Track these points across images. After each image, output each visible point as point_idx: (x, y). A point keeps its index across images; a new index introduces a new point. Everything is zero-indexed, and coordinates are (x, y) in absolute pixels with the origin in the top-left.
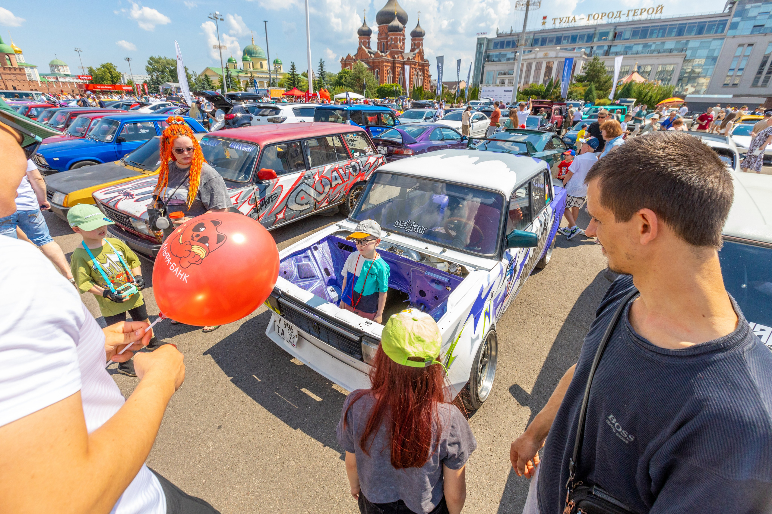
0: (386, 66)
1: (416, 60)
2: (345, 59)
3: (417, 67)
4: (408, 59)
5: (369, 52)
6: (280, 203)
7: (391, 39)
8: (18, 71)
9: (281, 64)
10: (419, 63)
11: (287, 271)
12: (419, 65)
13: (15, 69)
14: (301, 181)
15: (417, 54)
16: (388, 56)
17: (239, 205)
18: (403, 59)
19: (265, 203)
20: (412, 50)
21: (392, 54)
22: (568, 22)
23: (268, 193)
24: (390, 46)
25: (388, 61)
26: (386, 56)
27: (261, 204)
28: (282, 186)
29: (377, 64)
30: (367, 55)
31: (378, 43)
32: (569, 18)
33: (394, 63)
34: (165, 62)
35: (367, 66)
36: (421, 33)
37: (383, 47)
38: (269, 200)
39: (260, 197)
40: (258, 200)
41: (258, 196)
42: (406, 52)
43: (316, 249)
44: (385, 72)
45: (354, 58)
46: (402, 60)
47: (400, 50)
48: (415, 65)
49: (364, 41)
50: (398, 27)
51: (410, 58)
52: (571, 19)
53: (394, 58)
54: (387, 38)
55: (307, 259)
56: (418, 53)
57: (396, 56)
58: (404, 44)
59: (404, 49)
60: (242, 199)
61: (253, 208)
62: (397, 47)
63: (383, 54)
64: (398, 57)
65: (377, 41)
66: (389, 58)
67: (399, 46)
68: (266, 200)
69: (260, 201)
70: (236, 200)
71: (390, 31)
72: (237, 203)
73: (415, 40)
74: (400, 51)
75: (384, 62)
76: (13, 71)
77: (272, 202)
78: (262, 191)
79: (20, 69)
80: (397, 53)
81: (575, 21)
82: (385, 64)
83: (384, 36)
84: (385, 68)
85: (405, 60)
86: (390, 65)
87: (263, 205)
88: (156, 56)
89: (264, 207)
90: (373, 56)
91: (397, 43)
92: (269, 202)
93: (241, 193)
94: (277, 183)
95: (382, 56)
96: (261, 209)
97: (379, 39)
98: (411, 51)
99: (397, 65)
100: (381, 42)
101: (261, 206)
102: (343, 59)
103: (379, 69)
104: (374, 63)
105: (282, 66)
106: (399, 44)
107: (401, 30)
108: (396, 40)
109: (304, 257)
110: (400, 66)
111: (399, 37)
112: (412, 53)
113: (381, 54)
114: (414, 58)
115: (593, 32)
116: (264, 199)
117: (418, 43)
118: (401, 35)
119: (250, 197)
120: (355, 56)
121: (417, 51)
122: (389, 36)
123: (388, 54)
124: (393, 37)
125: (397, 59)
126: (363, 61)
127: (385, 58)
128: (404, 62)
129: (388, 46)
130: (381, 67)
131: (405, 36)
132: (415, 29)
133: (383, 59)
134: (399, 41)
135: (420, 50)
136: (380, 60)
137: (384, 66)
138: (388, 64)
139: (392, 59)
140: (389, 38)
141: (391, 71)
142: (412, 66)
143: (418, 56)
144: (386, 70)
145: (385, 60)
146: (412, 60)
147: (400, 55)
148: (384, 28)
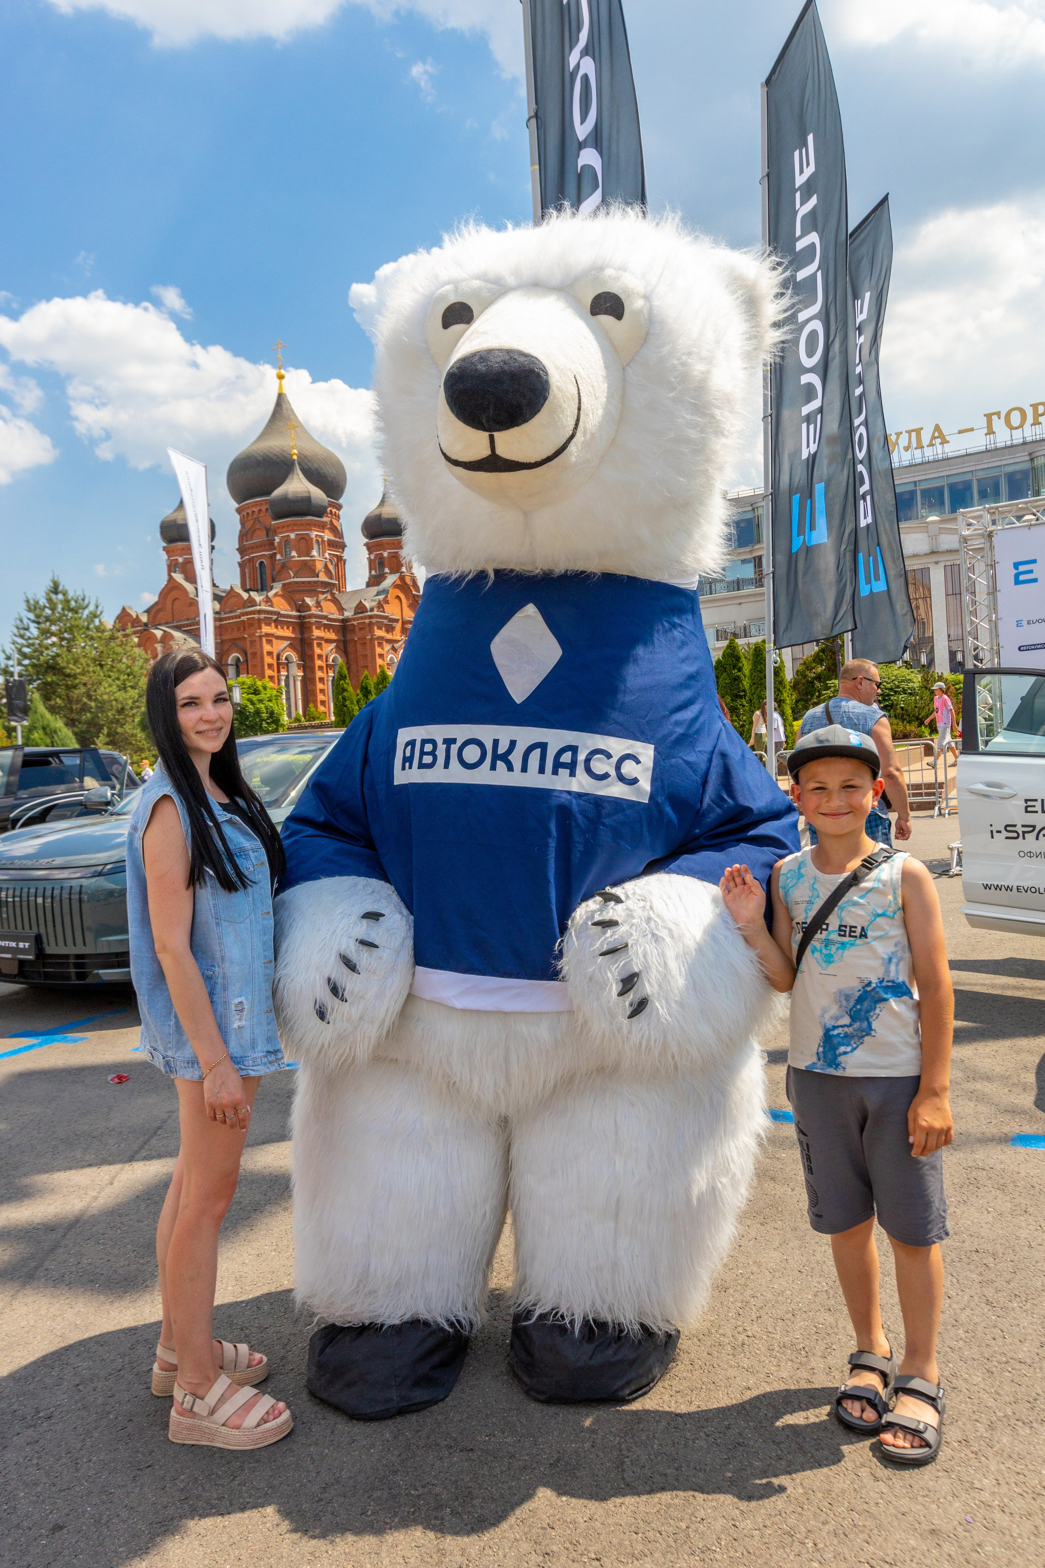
0: (270, 637)
1: (393, 610)
4: (360, 608)
7: (286, 541)
10: (404, 622)
15: (394, 593)
16: (277, 600)
18: (341, 609)
20: (374, 581)
21: (291, 593)
22: (920, 446)
24: (284, 565)
25: (280, 621)
26: (268, 600)
29: (236, 635)
30: (193, 604)
31: (241, 565)
32: (918, 431)
33: (302, 626)
36: (396, 522)
37: (256, 576)
42: (348, 585)
44: (268, 660)
45: (144, 618)
46: (337, 616)
47: (323, 578)
48: (390, 629)
49: (185, 562)
50: (308, 499)
51: (368, 605)
52: (926, 438)
53: (302, 607)
54: (271, 544)
56: (395, 586)
57: (309, 601)
58: (340, 561)
59: (341, 577)
62: (308, 568)
63: (253, 594)
64: (318, 604)
65: (237, 558)
66: (282, 607)
67: (319, 566)
71: (278, 516)
73: (381, 547)
74: (325, 584)
75: (260, 623)
80: (312, 589)
81: (944, 442)
82: (266, 629)
83: (260, 535)
84: (267, 648)
85: (348, 614)
86: (288, 633)
91: (308, 554)
95: (251, 602)
97: (242, 550)
98: (369, 585)
99: (317, 633)
100: (249, 560)
103: (245, 653)
104: (220, 630)
106: (319, 557)
107: (320, 511)
108: (305, 545)
110: (333, 636)
111: (314, 534)
112: (375, 590)
113: (245, 596)
114: (380, 606)
115: (1027, 466)
118: (322, 527)
120: (149, 612)
121: (391, 579)
122: (275, 533)
123: (276, 595)
124: (292, 536)
125: (314, 611)
126: (178, 628)
127: (263, 607)
128: (343, 621)
129: (278, 567)
130: (253, 642)
131: (341, 536)
132: (377, 512)
133: (254, 612)
134: (315, 546)
135: (402, 578)
136: (244, 618)
137: (261, 637)
138: (280, 632)
139: (294, 613)
140: (277, 539)
141: (294, 657)
142: (379, 633)
143: (398, 597)
144: (270, 654)
145: (262, 616)
146: (375, 612)
147: (326, 599)
148: (256, 510)
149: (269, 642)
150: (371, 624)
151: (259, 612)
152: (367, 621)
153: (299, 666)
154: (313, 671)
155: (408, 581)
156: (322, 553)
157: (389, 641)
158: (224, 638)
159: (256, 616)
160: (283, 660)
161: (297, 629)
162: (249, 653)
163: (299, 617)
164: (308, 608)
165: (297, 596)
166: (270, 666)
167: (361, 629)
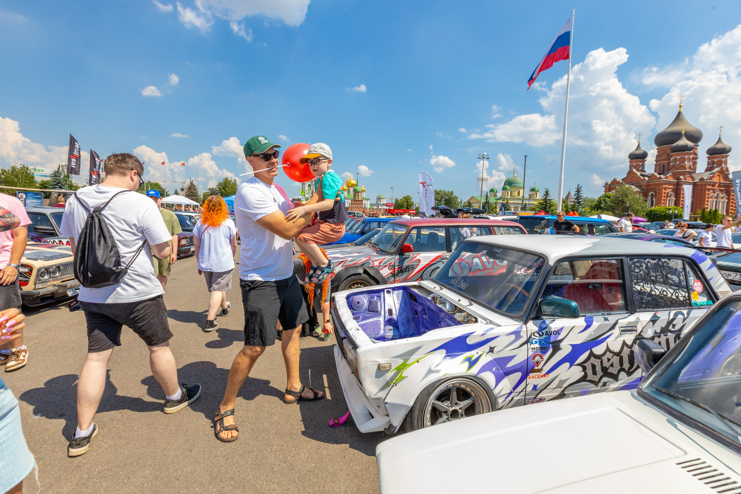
0: (665, 189)
1: (716, 180)
2: (609, 182)
3: (716, 188)
4: (702, 179)
5: (642, 175)
6: (415, 274)
7: (676, 159)
8: (360, 202)
9: (538, 191)
10: (720, 183)
11: (360, 303)
12: (720, 186)
13: (359, 201)
14: (439, 260)
15: (717, 174)
16: (669, 177)
17: (381, 268)
18: (693, 179)
19: (402, 271)
20: (709, 169)
23: (406, 263)
24: (673, 166)
25: (669, 183)
26: (667, 178)
27: (398, 271)
28: (419, 261)
29: (653, 187)
30: (639, 178)
31: (656, 165)
34: (443, 193)
35: (637, 189)
36: (725, 149)
37: (661, 169)
38: (406, 269)
39: (399, 265)
40: (396, 267)
41: (397, 264)
42: (698, 171)
43: (389, 292)
44: (664, 195)
45: (621, 182)
46: (691, 181)
47: (688, 170)
48: (713, 185)
49: (636, 165)
50: (686, 146)
51: (705, 178)
53: (678, 179)
54: (669, 159)
55: (379, 298)
56: (718, 172)
57: (682, 177)
58: (695, 163)
59: (695, 169)
60: (384, 264)
61: (391, 273)
62: (684, 167)
63: (662, 176)
64: (685, 178)
65: (655, 163)
66: (671, 180)
67: (687, 166)
68: (403, 269)
69: (399, 268)
70: (380, 263)
71: (674, 151)
72: (380, 266)
73: (715, 158)
74: (689, 172)
75: (663, 184)
76: (358, 202)
77: (408, 271)
78: (402, 261)
79: (362, 201)
80: (683, 174)
82: (664, 186)
83: (665, 157)
84: (664, 191)
85: (696, 181)
86: (672, 187)
87: (400, 272)
88: (438, 190)
89: (400, 274)
90: (647, 179)
91: (684, 163)
92: (406, 271)
93: (384, 259)
94: (415, 257)
95: (661, 178)
96: (397, 275)
97: (656, 161)
98: (706, 171)
100: (659, 164)
101: (398, 273)
102: (607, 184)
103: (656, 192)
104: (648, 186)
105: (538, 194)
106: (688, 164)
107: (690, 149)
108: (683, 160)
109: (377, 296)
111: (687, 157)
112: (709, 173)
113: (658, 176)
114: (710, 178)
116: (402, 267)
117: (718, 161)
118: (690, 154)
119: (391, 263)
120: (623, 180)
121: (717, 170)
122: (672, 156)
123: (669, 176)
124: (678, 157)
125: (683, 180)
126: (633, 185)
127: (665, 180)
128: (694, 183)
129: (671, 167)
130: (659, 189)
131: (697, 155)
132: (714, 146)
133: (661, 181)
134: (687, 160)
135: (722, 169)
136: (657, 182)
137: (662, 188)
138: (670, 187)
139: (675, 181)
140: (672, 159)
141: (673, 194)
142: (708, 187)
143: (719, 175)
144: (665, 193)
145: (664, 182)
146: (708, 181)
147: (688, 177)
148: (664, 149)
149: (665, 190)
150: (705, 184)
151: (663, 181)
152: (704, 183)
153: (674, 197)
154: (680, 198)
155: (724, 169)
156: (689, 162)
157: (712, 189)
158: (649, 188)
159: (662, 182)
160: (669, 195)
161: (676, 186)
162: (657, 192)
163: (677, 182)
164: (681, 179)
165: (677, 176)
166: (664, 196)
167: (701, 186)
